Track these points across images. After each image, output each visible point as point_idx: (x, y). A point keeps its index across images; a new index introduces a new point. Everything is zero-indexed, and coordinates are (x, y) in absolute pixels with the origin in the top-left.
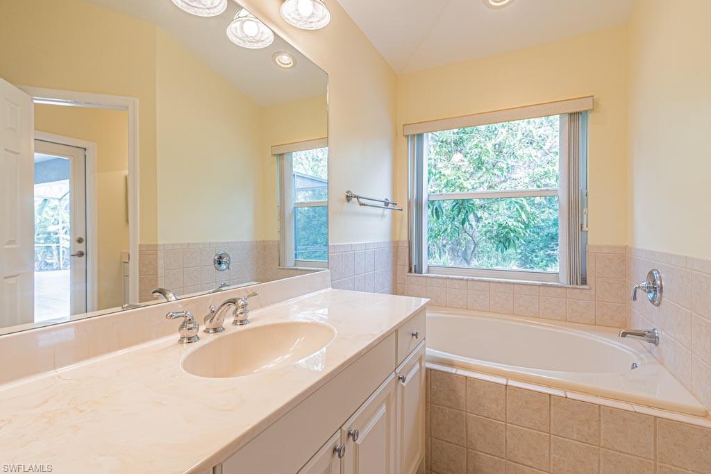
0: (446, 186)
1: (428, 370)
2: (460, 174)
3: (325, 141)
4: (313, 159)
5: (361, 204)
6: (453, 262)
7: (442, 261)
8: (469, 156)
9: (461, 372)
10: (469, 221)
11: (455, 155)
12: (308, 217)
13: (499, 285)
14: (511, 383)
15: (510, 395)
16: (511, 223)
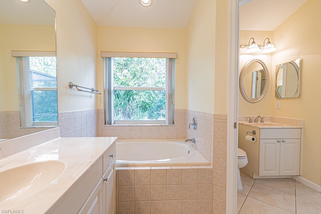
0: (121, 84)
1: (117, 171)
2: (127, 79)
3: (54, 53)
4: (44, 64)
5: (79, 90)
6: (124, 118)
7: (118, 118)
8: (130, 71)
9: (132, 168)
10: (131, 100)
11: (124, 70)
12: (42, 97)
13: (144, 127)
14: (153, 168)
15: (152, 173)
16: (147, 101)
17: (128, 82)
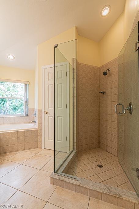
2: (2, 92)
10: (5, 104)
16: (17, 105)
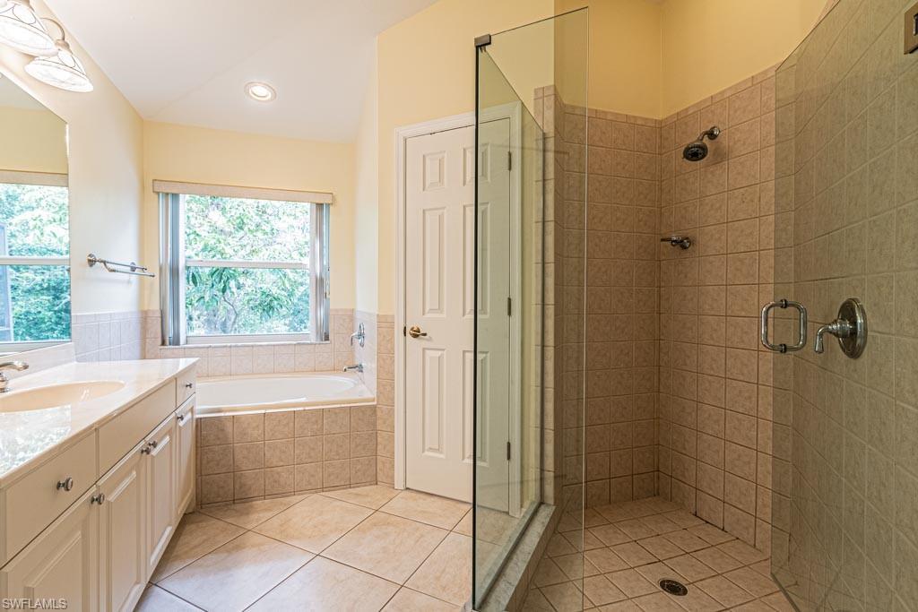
0: (203, 250)
5: (110, 270)
9: (227, 414)
10: (230, 288)
13: (261, 348)
16: (275, 291)
17: (222, 245)
